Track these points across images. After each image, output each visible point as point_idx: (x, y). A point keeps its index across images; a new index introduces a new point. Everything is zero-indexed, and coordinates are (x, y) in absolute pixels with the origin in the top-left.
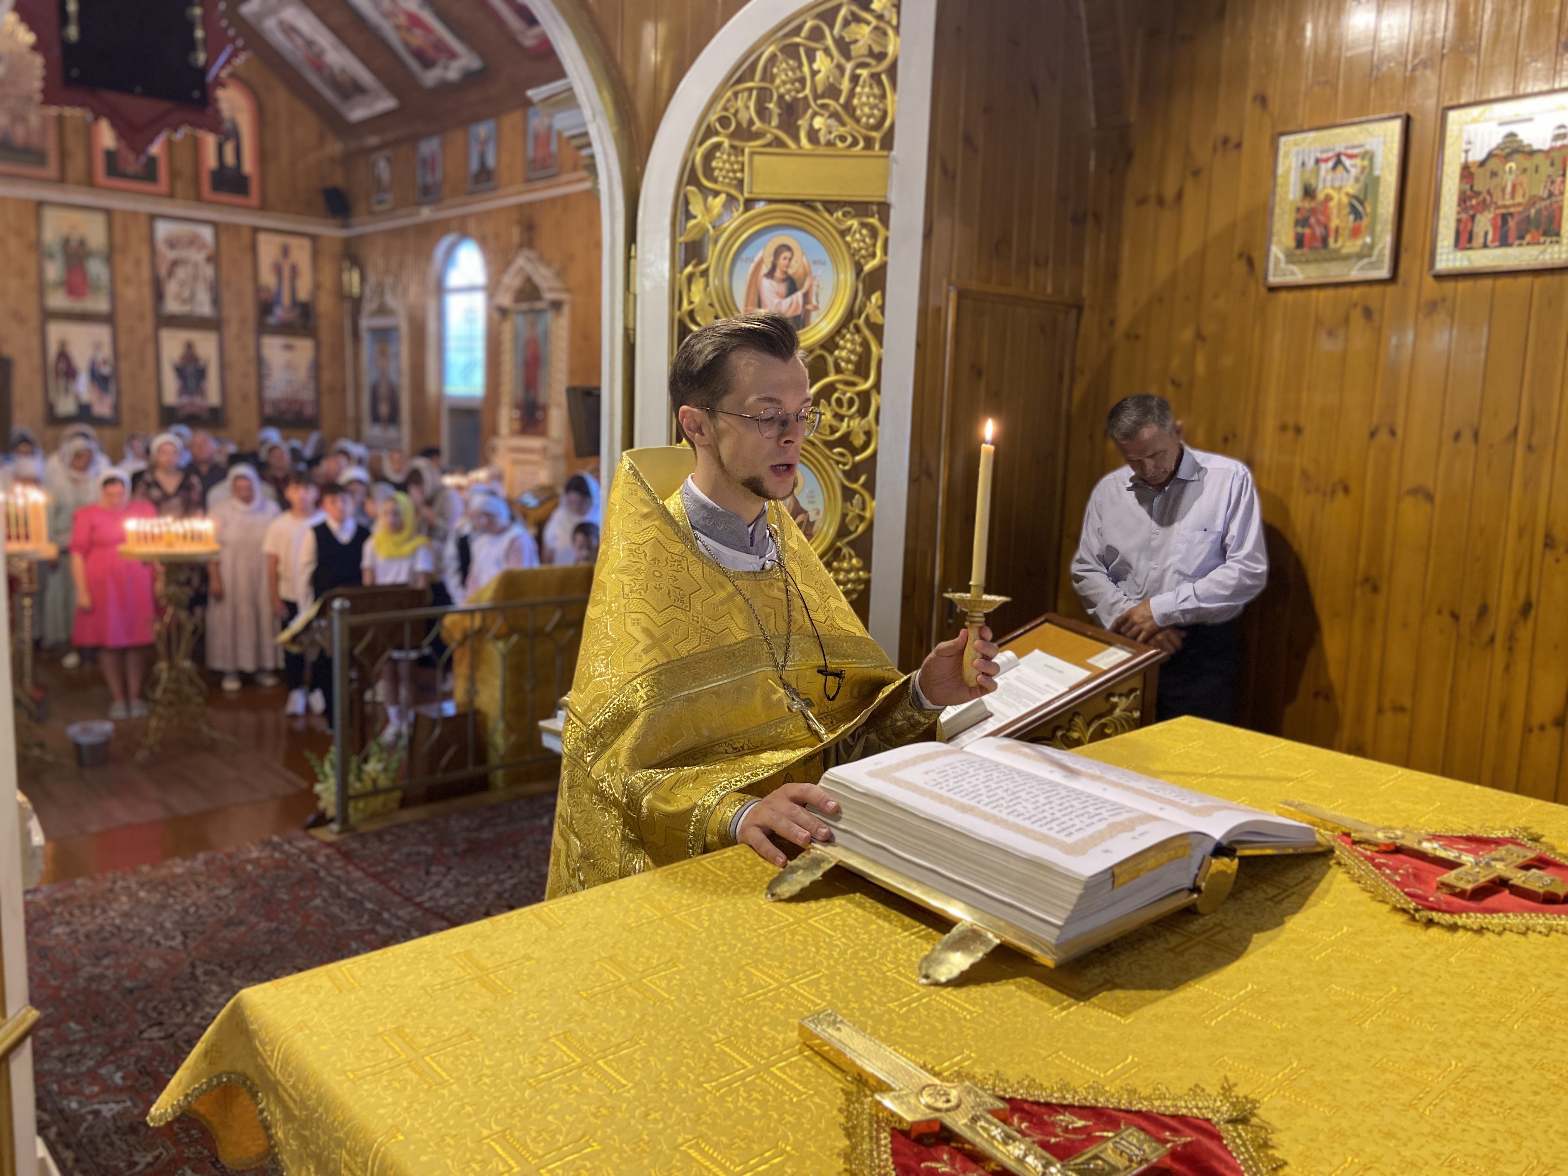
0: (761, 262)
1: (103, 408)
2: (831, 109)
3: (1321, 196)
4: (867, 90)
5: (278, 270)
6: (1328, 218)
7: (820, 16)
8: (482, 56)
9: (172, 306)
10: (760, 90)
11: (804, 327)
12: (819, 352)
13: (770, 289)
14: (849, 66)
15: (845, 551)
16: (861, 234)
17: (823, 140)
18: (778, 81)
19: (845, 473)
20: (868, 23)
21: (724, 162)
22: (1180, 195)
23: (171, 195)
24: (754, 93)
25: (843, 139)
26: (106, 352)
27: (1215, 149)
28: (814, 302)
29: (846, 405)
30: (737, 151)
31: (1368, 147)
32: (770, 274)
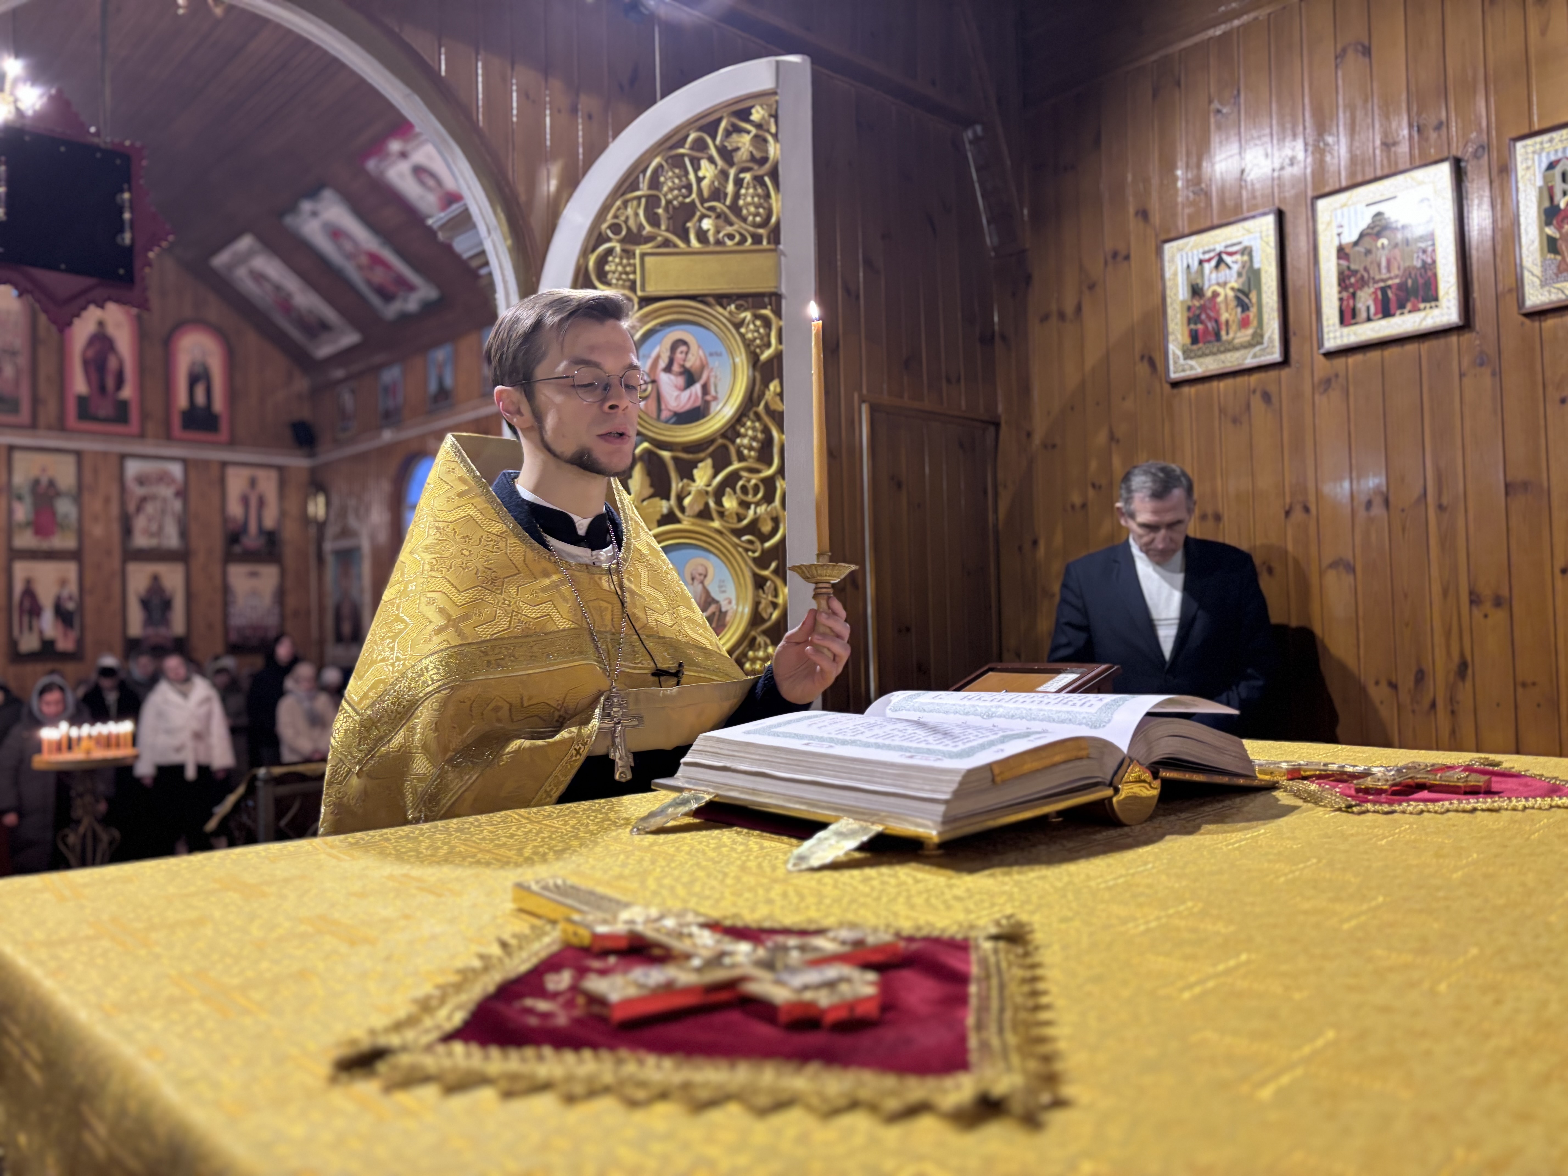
0: (658, 357)
1: (65, 644)
2: (718, 210)
3: (1209, 294)
4: (751, 191)
5: (245, 501)
6: (1218, 312)
7: (701, 129)
8: (439, 286)
9: (141, 541)
10: (648, 197)
11: (704, 416)
12: (720, 441)
13: (669, 383)
14: (732, 172)
15: (761, 639)
16: (755, 325)
17: (712, 239)
18: (665, 189)
19: (755, 560)
20: (748, 132)
21: (617, 265)
22: (1079, 309)
23: (142, 435)
24: (643, 201)
25: (731, 237)
26: (72, 588)
27: (1106, 263)
28: (713, 392)
29: (751, 492)
30: (628, 254)
31: (1246, 243)
32: (668, 369)
